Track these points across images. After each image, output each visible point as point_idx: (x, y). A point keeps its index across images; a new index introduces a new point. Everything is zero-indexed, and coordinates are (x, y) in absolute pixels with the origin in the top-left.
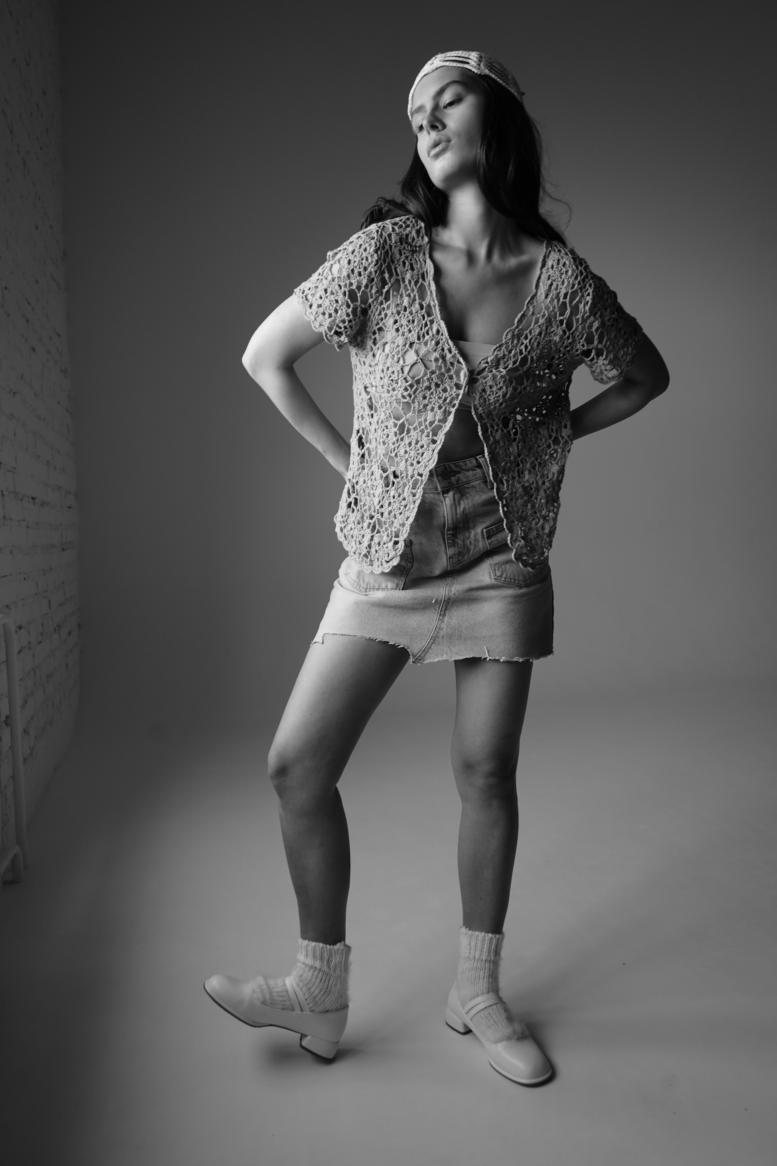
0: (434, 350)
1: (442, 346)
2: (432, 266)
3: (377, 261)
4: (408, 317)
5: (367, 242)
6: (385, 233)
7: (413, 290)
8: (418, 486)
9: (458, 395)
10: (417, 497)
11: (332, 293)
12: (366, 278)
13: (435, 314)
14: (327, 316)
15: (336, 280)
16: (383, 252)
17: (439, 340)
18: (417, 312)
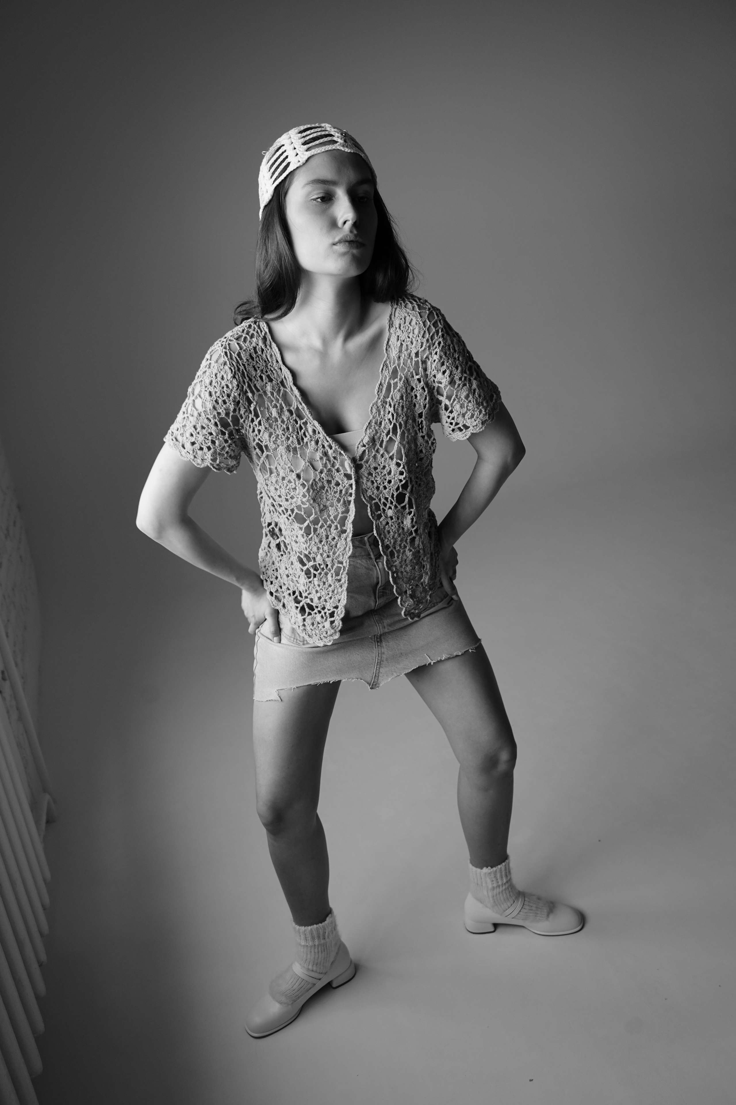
0: (315, 450)
1: (322, 444)
2: (289, 373)
3: (238, 386)
4: (281, 426)
5: (221, 370)
6: (234, 353)
7: (277, 400)
8: (341, 571)
9: (351, 485)
10: (343, 581)
11: (203, 428)
12: (232, 403)
13: (306, 416)
14: (205, 450)
15: (203, 414)
16: (239, 374)
17: (317, 439)
18: (288, 419)
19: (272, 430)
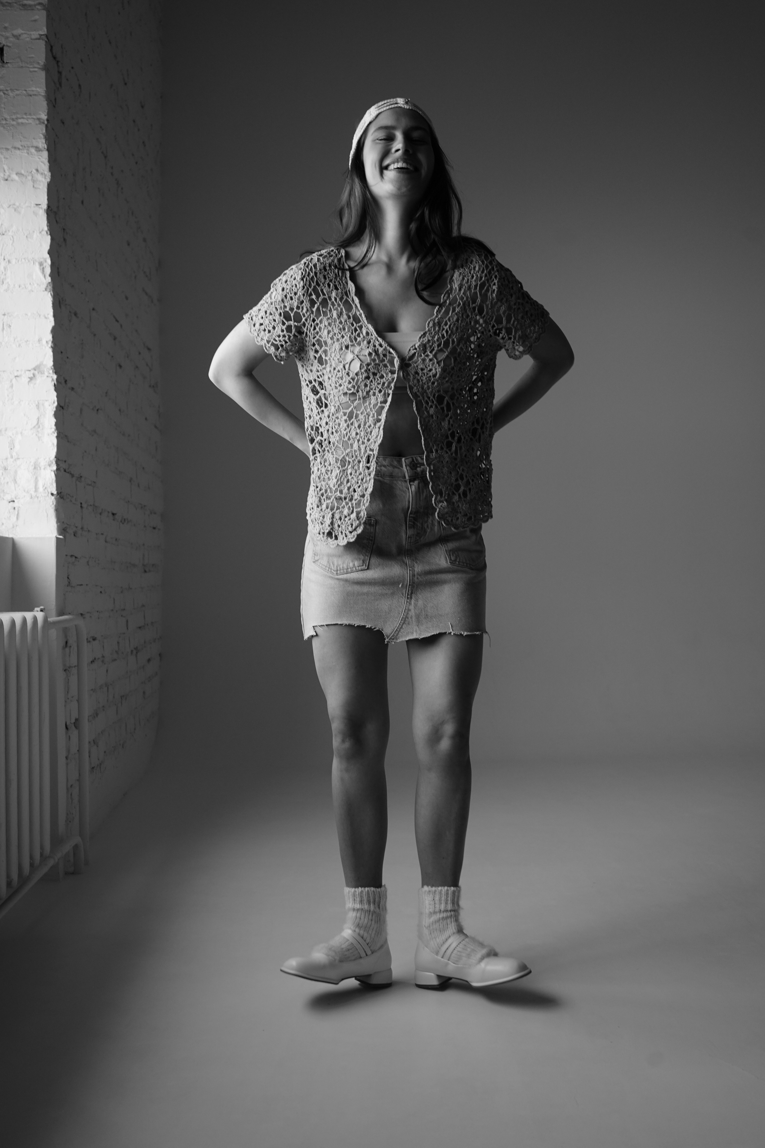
0: (366, 347)
1: (373, 344)
2: (354, 286)
4: (339, 326)
7: (339, 305)
9: (393, 379)
10: (372, 469)
11: (273, 313)
12: (297, 301)
13: (362, 321)
16: (309, 278)
17: (370, 340)
18: (346, 321)
19: (330, 329)
